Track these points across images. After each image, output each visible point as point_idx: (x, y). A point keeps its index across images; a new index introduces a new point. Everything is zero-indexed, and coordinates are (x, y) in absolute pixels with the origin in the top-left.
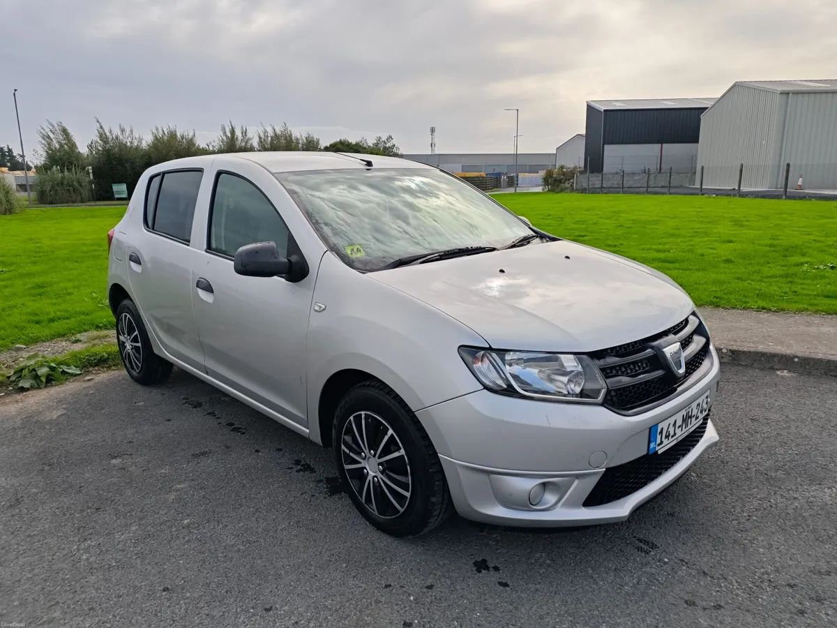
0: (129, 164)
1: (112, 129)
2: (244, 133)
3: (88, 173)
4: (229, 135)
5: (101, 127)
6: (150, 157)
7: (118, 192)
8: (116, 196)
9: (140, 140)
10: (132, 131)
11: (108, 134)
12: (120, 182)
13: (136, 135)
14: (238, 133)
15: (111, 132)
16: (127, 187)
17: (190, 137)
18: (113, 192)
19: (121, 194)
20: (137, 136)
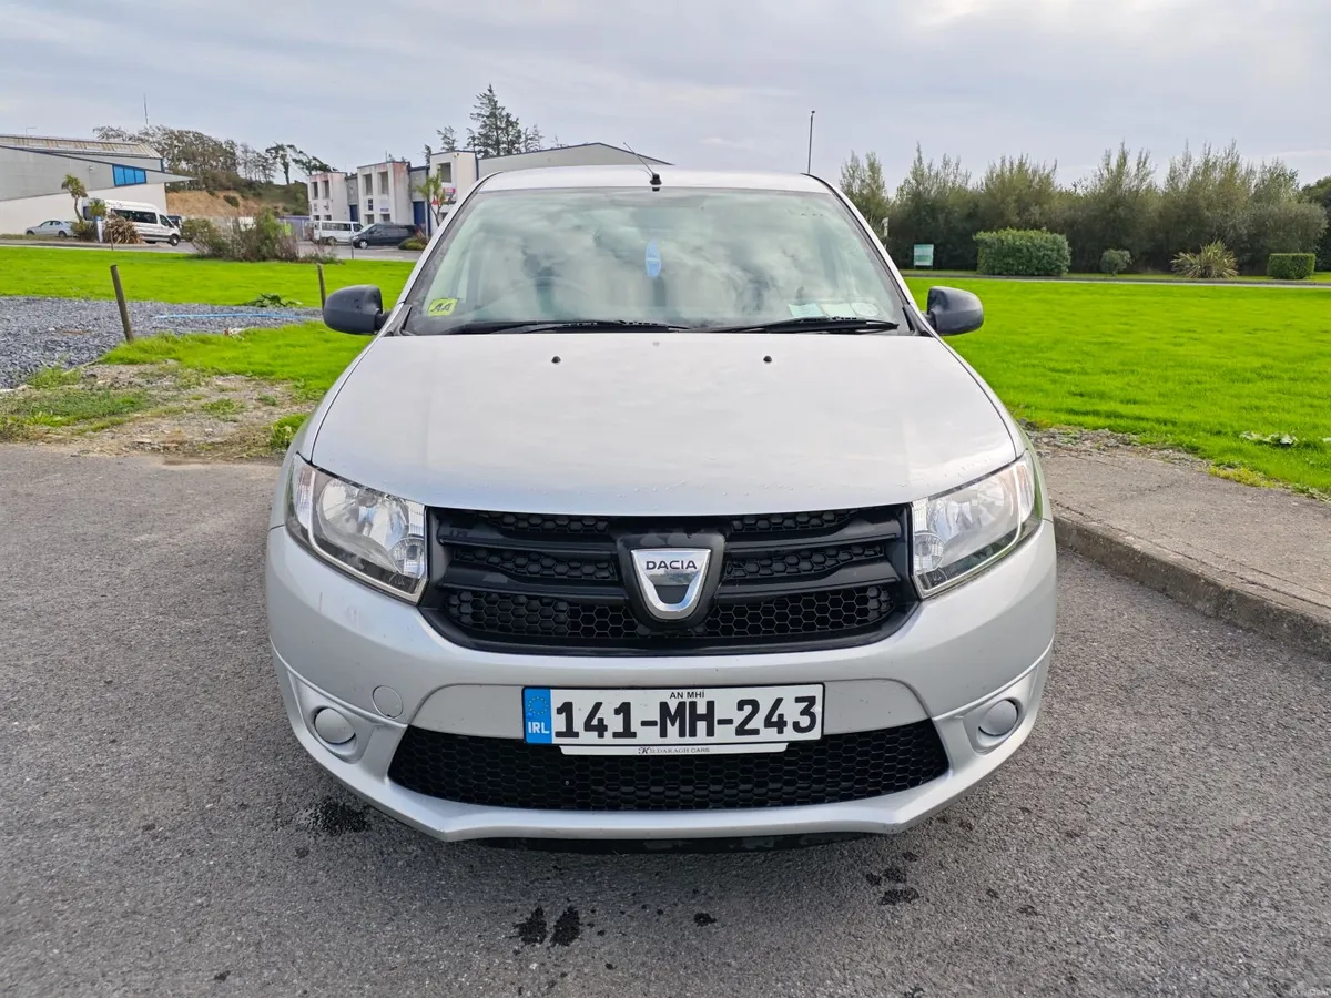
0: (944, 215)
1: (933, 162)
2: (1142, 163)
3: (883, 228)
4: (1114, 165)
5: (920, 159)
6: (977, 206)
7: (921, 258)
8: (917, 263)
9: (967, 178)
10: (958, 165)
11: (927, 170)
12: (927, 242)
13: (962, 170)
14: (1132, 165)
15: (930, 167)
16: (935, 249)
17: (1046, 171)
18: (913, 256)
19: (924, 260)
20: (964, 172)
